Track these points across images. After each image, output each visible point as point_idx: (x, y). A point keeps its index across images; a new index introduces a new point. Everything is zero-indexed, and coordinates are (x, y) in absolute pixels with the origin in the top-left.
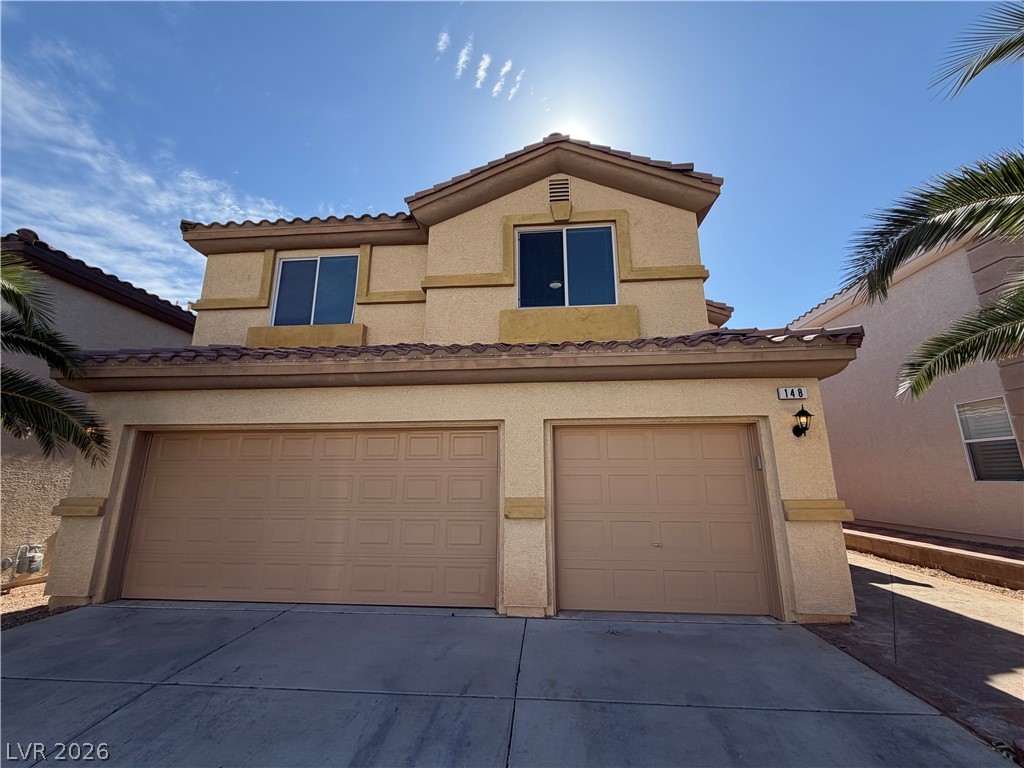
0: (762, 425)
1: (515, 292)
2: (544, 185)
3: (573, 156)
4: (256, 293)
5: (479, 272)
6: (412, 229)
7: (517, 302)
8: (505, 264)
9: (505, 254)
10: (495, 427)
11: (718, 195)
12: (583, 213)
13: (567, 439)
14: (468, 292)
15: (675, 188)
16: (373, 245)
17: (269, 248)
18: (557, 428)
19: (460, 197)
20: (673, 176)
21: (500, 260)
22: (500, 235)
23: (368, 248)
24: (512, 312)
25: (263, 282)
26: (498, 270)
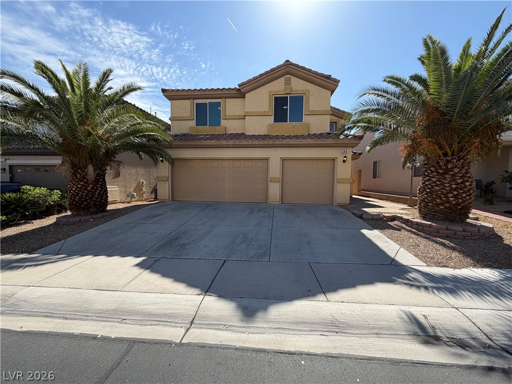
0: (336, 159)
1: (273, 117)
2: (282, 79)
3: (293, 70)
4: (189, 114)
5: (261, 110)
6: (240, 93)
7: (273, 121)
8: (270, 108)
9: (270, 105)
10: (267, 159)
11: (338, 86)
12: (295, 91)
13: (286, 163)
14: (258, 117)
15: (325, 83)
16: (226, 98)
17: (191, 98)
18: (283, 160)
19: (255, 84)
20: (324, 79)
21: (268, 106)
22: (268, 97)
23: (224, 99)
24: (272, 124)
25: (191, 111)
26: (267, 110)
